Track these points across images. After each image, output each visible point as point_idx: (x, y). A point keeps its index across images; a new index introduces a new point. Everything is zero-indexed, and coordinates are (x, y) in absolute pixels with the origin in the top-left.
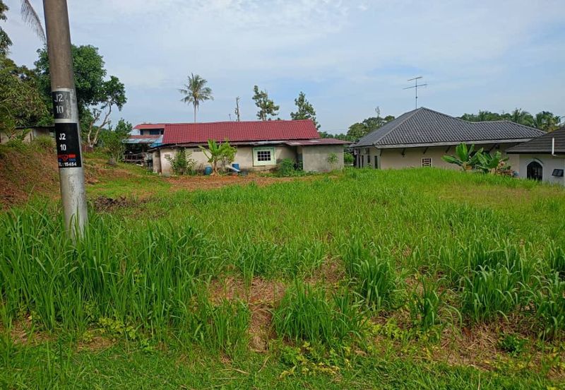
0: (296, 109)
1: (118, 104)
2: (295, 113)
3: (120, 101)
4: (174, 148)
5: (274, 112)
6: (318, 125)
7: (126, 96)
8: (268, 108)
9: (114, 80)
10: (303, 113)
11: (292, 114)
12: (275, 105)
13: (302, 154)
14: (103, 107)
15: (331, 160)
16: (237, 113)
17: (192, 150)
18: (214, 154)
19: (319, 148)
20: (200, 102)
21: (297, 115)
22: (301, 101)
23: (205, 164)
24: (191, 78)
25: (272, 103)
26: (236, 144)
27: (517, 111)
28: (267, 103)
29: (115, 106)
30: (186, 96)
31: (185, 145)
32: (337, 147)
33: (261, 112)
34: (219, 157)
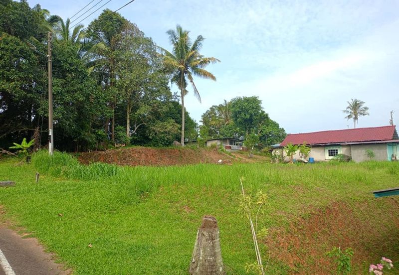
13: (351, 151)
26: (310, 145)
30: (349, 114)
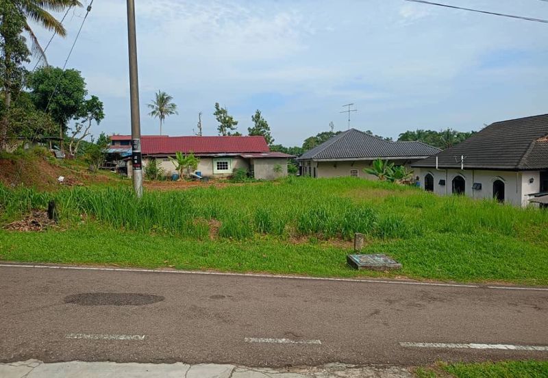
0: (253, 125)
1: (97, 119)
2: (252, 128)
3: (99, 117)
4: (146, 158)
5: (233, 126)
6: (272, 139)
7: (104, 113)
8: (227, 123)
9: (95, 99)
10: (258, 128)
11: (249, 129)
12: (234, 120)
13: (253, 165)
14: (83, 122)
15: (277, 170)
16: (200, 127)
17: (162, 159)
18: (181, 164)
19: (268, 160)
20: (166, 116)
21: (254, 129)
22: (257, 118)
23: (172, 172)
24: (158, 94)
25: (232, 119)
26: (199, 155)
27: (449, 130)
28: (227, 119)
29: (94, 121)
30: (153, 110)
31: (155, 156)
32: (282, 160)
33: (221, 126)
34: (185, 166)
